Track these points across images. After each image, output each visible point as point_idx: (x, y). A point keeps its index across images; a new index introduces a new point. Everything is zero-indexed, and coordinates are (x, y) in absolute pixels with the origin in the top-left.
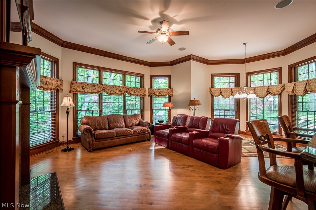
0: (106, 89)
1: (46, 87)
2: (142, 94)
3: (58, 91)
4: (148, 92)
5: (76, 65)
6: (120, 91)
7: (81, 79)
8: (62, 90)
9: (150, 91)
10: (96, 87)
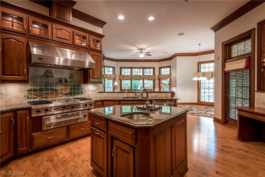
0: (133, 77)
1: (110, 78)
2: (153, 79)
3: (114, 79)
4: (158, 77)
5: (121, 68)
6: (140, 78)
7: (123, 74)
8: (116, 79)
9: (159, 77)
10: (129, 77)
